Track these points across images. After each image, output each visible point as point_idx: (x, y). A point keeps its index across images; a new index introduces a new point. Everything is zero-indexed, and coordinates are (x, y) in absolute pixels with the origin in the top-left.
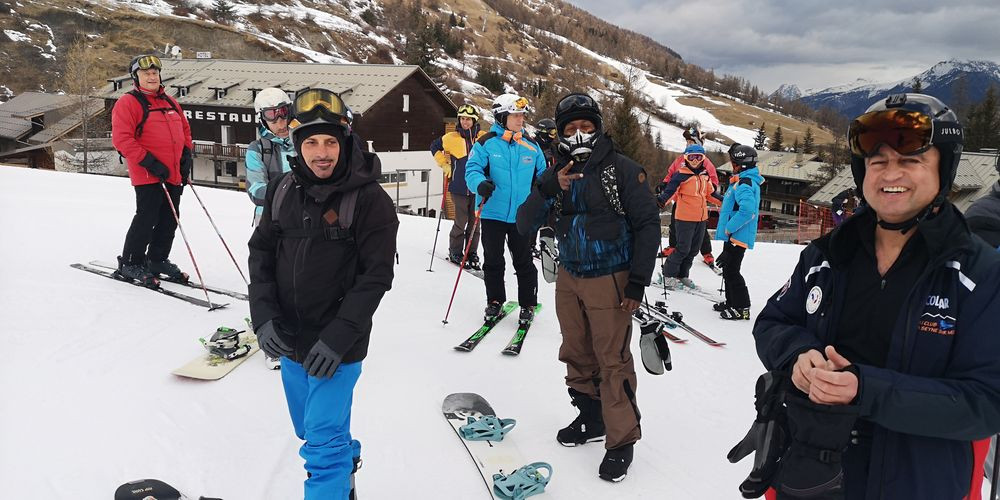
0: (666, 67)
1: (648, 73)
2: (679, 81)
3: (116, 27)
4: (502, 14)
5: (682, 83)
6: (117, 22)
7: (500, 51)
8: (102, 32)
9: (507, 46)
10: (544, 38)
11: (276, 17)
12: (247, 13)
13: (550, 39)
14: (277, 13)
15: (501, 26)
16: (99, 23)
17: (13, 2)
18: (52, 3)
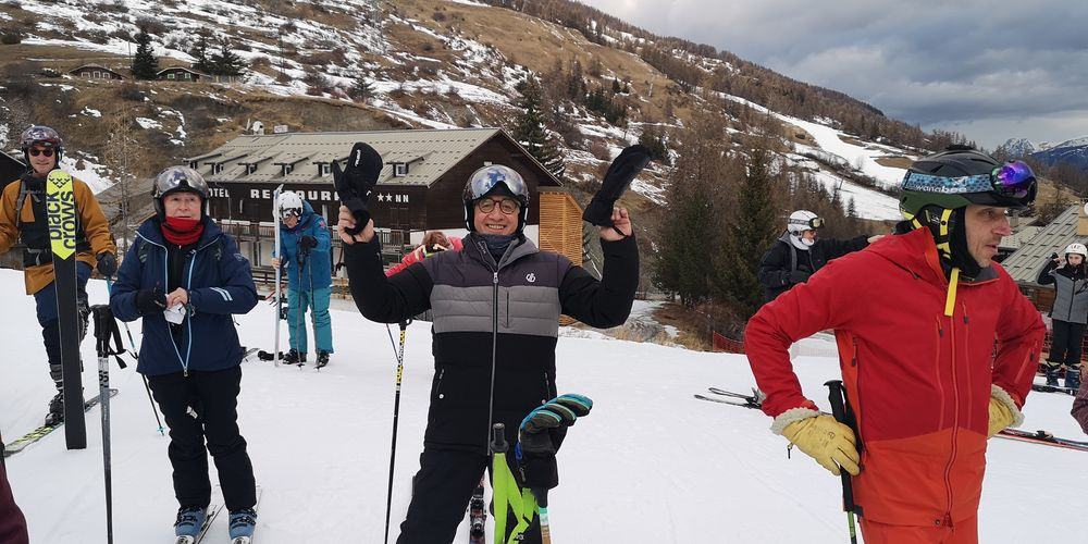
0: (863, 125)
1: (841, 133)
2: (879, 140)
3: (246, 110)
4: (671, 77)
5: (882, 142)
6: (247, 104)
7: (669, 116)
8: (232, 116)
9: (677, 111)
10: (719, 99)
11: (419, 92)
12: (389, 90)
13: (725, 100)
14: (420, 88)
15: (670, 90)
16: (230, 107)
17: (147, 90)
18: (186, 89)
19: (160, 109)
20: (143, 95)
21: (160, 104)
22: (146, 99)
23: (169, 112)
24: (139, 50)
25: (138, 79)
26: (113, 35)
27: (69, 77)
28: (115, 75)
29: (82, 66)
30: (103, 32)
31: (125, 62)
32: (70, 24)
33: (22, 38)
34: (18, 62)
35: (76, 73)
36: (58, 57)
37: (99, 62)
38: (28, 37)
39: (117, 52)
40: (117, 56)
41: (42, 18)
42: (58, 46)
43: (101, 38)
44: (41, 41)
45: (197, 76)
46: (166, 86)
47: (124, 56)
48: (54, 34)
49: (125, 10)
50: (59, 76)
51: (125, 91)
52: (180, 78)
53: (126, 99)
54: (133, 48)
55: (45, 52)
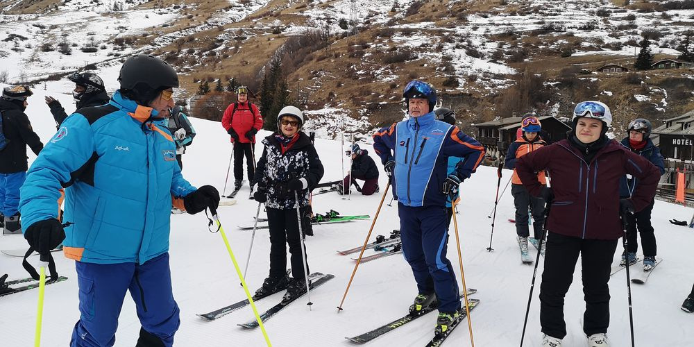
17: (644, 77)
18: (671, 74)
19: (651, 88)
20: (641, 80)
21: (651, 85)
22: (642, 82)
23: (656, 90)
24: (641, 51)
25: (639, 70)
26: (626, 44)
27: (596, 73)
28: (624, 69)
29: (604, 65)
30: (620, 43)
31: (632, 60)
32: (600, 41)
33: (572, 53)
34: (569, 67)
35: (600, 70)
36: (590, 62)
37: (615, 62)
38: (575, 52)
39: (627, 54)
40: (626, 57)
41: (584, 40)
42: (592, 55)
43: (618, 47)
44: (582, 53)
45: (680, 64)
46: (656, 73)
47: (631, 56)
48: (591, 48)
49: (636, 27)
50: (590, 73)
51: (629, 78)
52: (668, 67)
53: (629, 83)
54: (638, 50)
55: (583, 59)
